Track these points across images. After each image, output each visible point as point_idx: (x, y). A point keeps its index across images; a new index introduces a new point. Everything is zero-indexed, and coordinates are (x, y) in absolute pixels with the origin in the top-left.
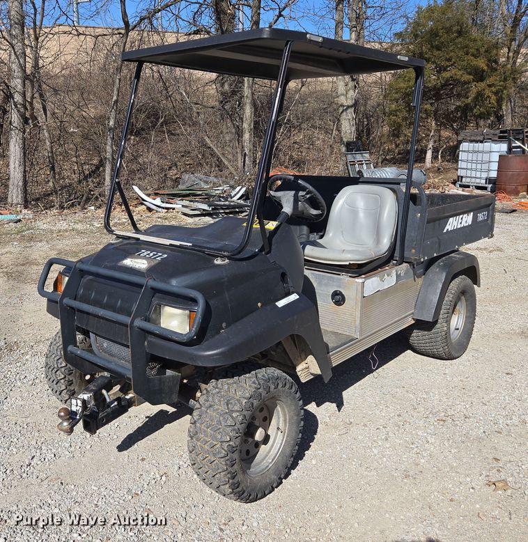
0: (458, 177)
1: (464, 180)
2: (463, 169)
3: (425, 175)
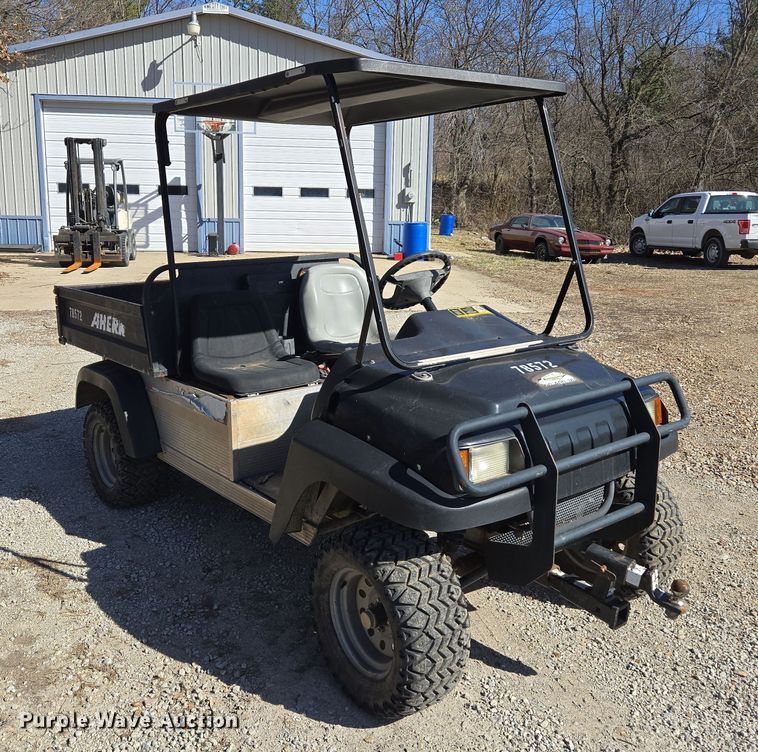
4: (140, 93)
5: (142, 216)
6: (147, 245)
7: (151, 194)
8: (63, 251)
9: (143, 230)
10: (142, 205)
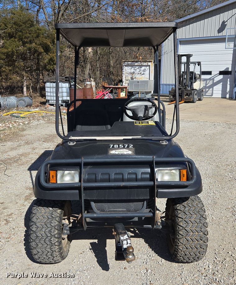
0: (47, 100)
1: (50, 101)
2: (49, 96)
3: (32, 100)
4: (217, 34)
5: (212, 83)
6: (212, 95)
7: (216, 75)
8: (172, 97)
9: (211, 89)
10: (212, 79)
